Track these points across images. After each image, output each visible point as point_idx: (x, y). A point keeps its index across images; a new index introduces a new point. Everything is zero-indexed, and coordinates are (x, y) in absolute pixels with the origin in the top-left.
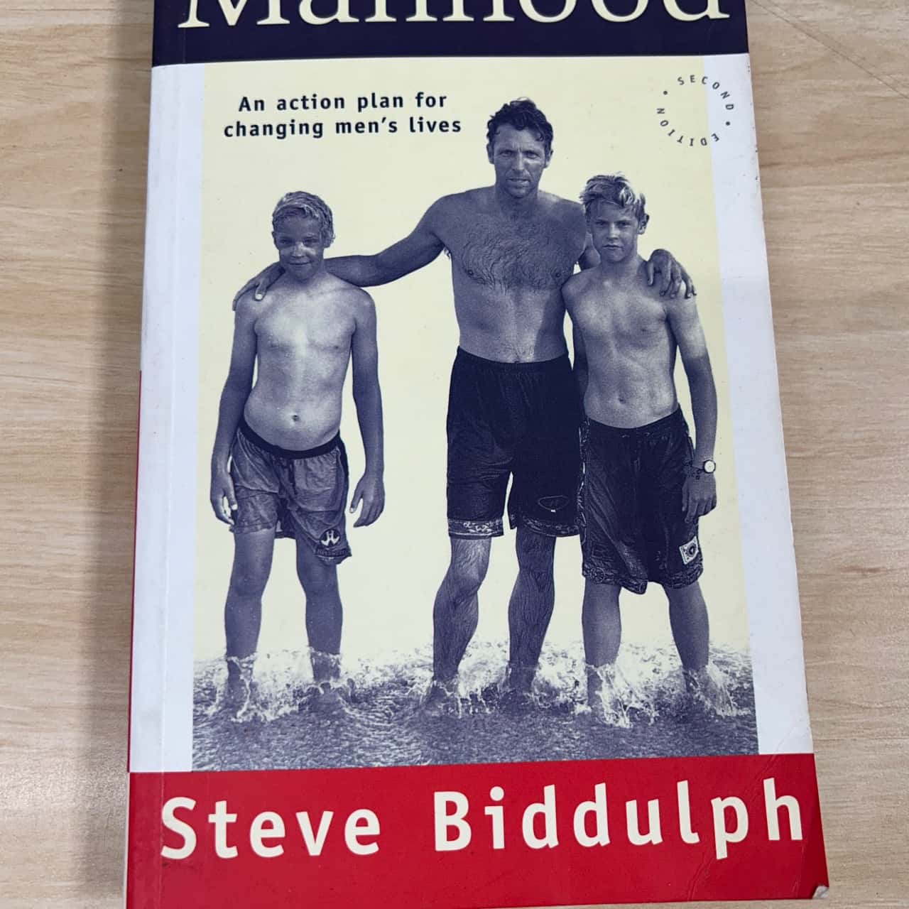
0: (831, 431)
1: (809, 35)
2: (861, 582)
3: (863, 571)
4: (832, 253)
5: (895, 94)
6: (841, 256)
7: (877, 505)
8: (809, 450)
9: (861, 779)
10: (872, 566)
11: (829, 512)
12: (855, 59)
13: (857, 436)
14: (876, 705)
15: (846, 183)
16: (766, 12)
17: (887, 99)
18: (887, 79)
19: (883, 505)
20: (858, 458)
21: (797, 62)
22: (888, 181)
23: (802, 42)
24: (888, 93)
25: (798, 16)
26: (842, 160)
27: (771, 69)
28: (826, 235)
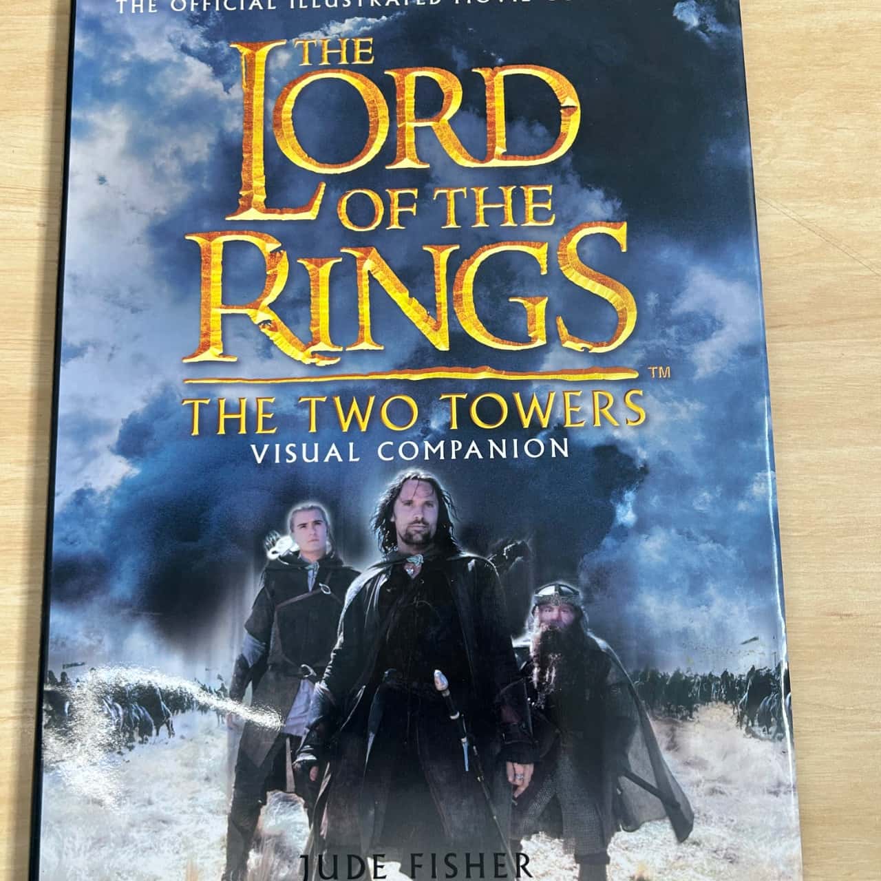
0: (819, 518)
1: (810, 229)
2: (839, 623)
3: (841, 615)
4: (822, 390)
5: (871, 273)
6: (829, 392)
7: (851, 570)
8: (804, 530)
9: (838, 758)
10: (846, 612)
11: (818, 574)
12: (842, 247)
13: (838, 521)
14: (848, 708)
15: (834, 339)
16: (778, 212)
17: (866, 277)
18: (865, 262)
19: (857, 570)
20: (838, 537)
21: (801, 250)
22: (865, 337)
23: (804, 235)
24: (866, 273)
25: (801, 216)
26: (832, 322)
27: (782, 255)
28: (819, 378)
